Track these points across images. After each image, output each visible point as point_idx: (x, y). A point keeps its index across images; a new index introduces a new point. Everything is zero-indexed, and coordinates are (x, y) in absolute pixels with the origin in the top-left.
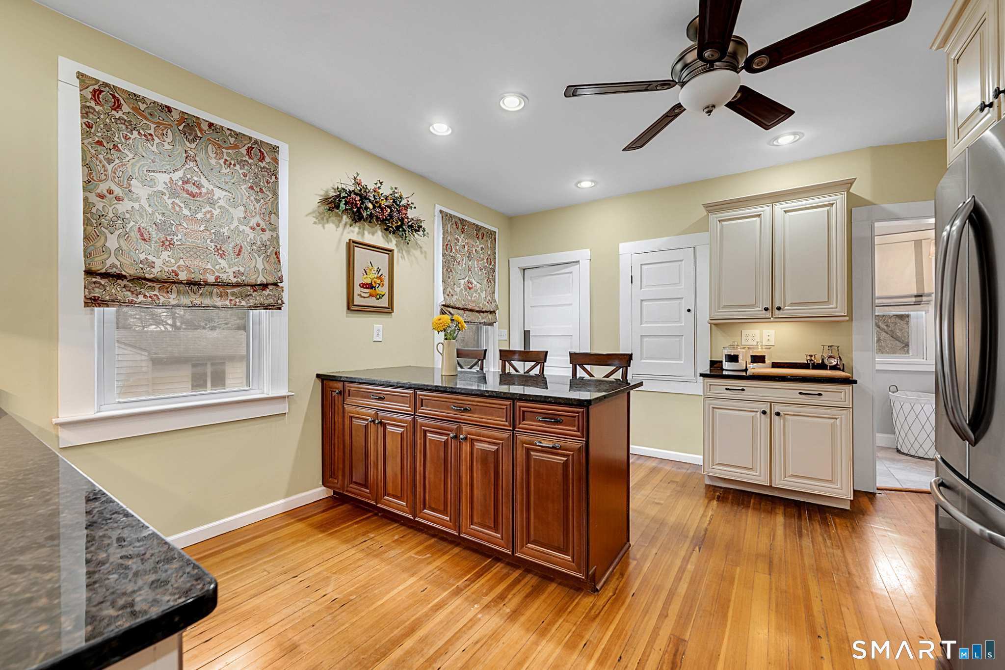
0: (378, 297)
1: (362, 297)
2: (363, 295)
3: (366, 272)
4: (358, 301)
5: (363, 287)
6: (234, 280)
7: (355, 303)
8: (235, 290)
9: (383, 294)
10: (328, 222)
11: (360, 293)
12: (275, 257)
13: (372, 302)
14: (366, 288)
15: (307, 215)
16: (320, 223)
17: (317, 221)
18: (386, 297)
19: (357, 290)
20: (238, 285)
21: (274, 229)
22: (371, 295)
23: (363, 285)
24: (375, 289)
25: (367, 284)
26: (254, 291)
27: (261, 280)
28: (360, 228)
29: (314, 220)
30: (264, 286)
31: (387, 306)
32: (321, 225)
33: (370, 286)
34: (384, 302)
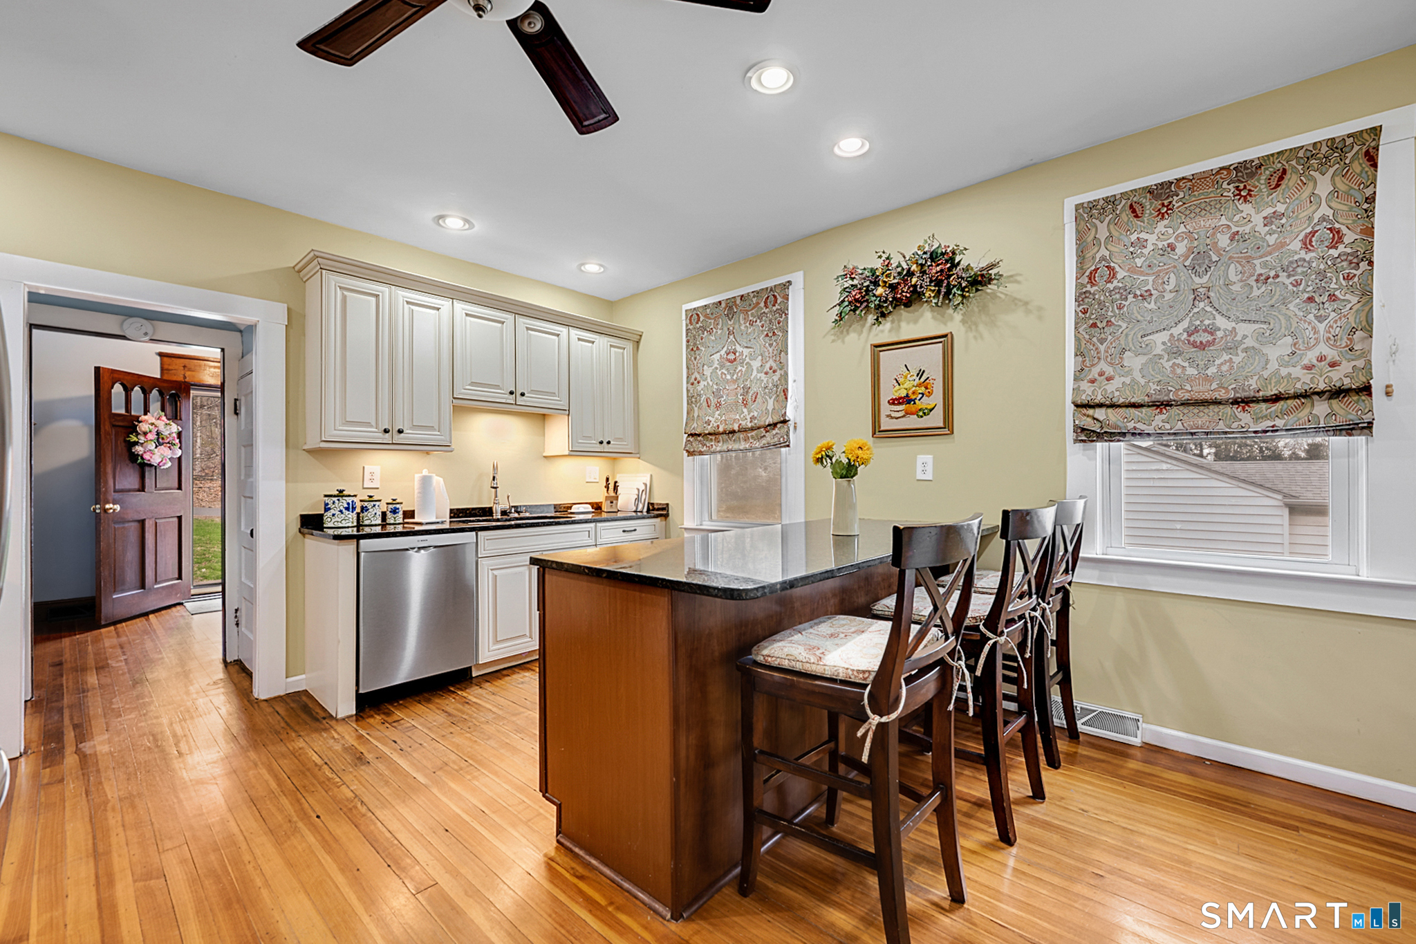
0: (921, 413)
1: (892, 418)
2: (894, 414)
3: (897, 382)
4: (886, 424)
5: (893, 404)
6: (749, 425)
7: (882, 428)
8: (754, 433)
9: (929, 407)
10: (848, 334)
11: (889, 413)
12: (783, 394)
13: (913, 422)
14: (899, 404)
15: (824, 337)
16: (839, 339)
17: (836, 338)
18: (939, 412)
19: (886, 409)
20: (752, 429)
21: (783, 366)
22: (907, 413)
23: (893, 402)
24: (915, 403)
25: (901, 398)
26: (767, 432)
27: (769, 420)
28: (893, 322)
29: (833, 337)
30: (775, 425)
31: (941, 425)
32: (840, 341)
33: (907, 400)
34: (936, 419)
